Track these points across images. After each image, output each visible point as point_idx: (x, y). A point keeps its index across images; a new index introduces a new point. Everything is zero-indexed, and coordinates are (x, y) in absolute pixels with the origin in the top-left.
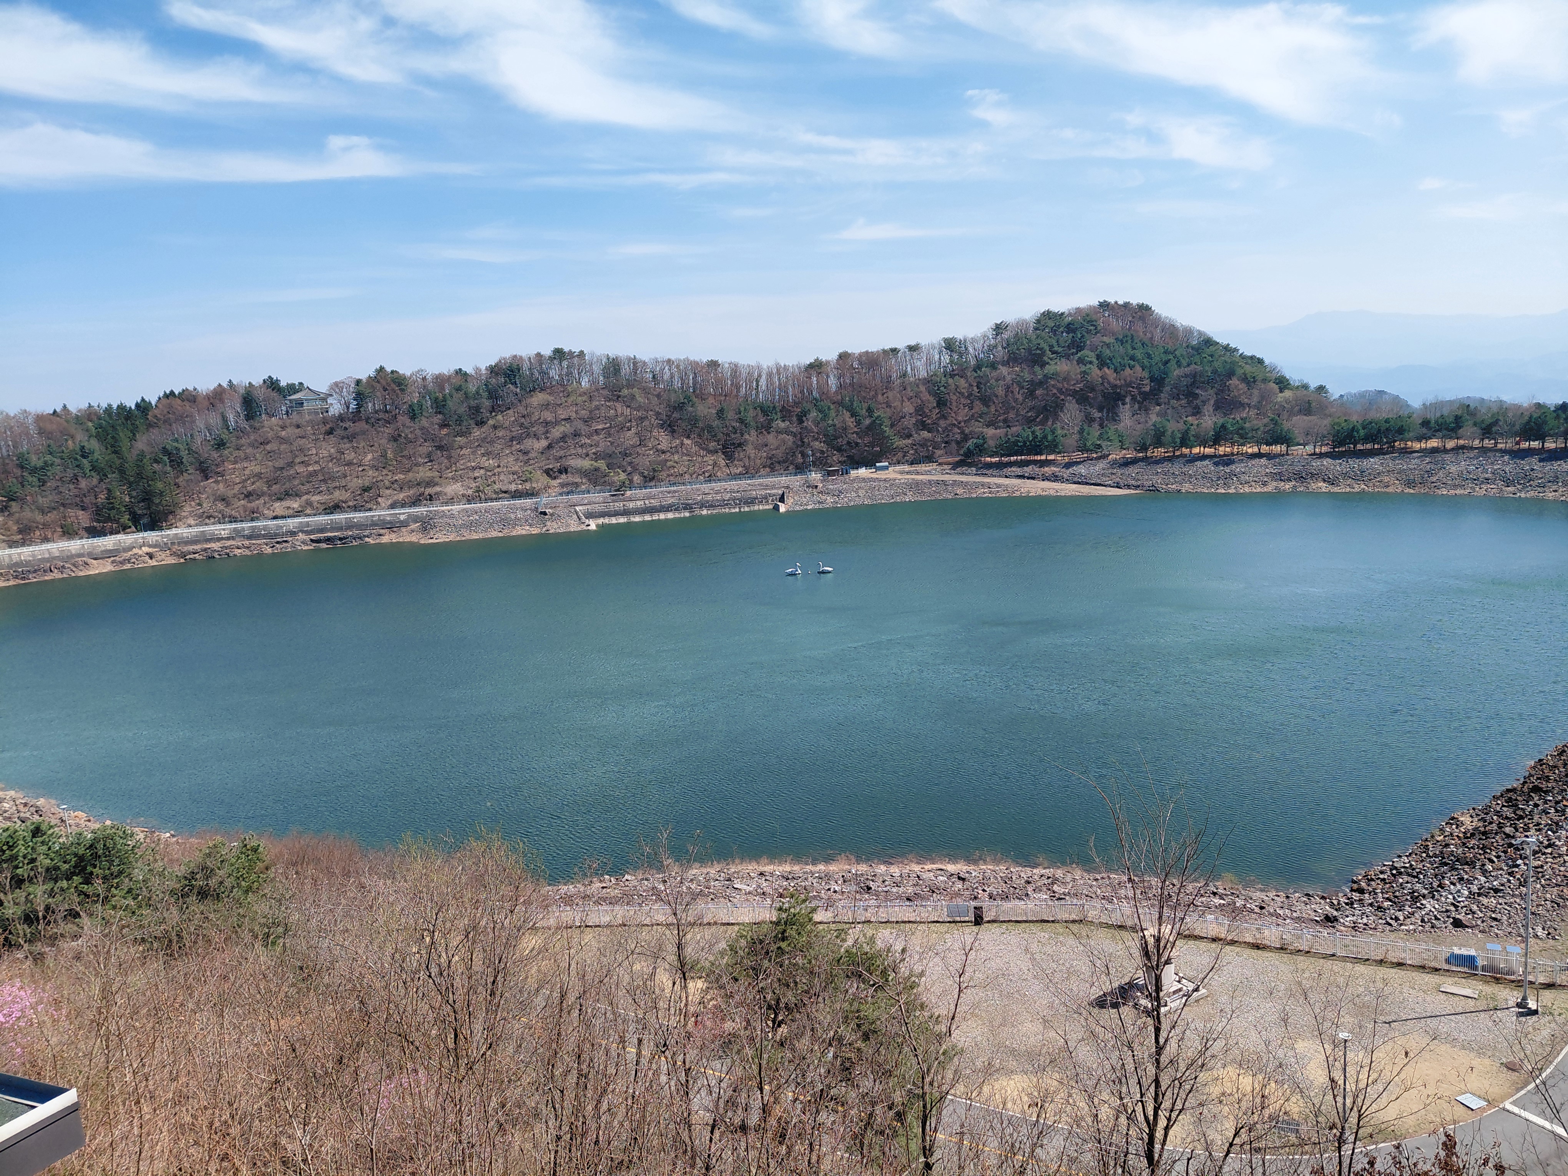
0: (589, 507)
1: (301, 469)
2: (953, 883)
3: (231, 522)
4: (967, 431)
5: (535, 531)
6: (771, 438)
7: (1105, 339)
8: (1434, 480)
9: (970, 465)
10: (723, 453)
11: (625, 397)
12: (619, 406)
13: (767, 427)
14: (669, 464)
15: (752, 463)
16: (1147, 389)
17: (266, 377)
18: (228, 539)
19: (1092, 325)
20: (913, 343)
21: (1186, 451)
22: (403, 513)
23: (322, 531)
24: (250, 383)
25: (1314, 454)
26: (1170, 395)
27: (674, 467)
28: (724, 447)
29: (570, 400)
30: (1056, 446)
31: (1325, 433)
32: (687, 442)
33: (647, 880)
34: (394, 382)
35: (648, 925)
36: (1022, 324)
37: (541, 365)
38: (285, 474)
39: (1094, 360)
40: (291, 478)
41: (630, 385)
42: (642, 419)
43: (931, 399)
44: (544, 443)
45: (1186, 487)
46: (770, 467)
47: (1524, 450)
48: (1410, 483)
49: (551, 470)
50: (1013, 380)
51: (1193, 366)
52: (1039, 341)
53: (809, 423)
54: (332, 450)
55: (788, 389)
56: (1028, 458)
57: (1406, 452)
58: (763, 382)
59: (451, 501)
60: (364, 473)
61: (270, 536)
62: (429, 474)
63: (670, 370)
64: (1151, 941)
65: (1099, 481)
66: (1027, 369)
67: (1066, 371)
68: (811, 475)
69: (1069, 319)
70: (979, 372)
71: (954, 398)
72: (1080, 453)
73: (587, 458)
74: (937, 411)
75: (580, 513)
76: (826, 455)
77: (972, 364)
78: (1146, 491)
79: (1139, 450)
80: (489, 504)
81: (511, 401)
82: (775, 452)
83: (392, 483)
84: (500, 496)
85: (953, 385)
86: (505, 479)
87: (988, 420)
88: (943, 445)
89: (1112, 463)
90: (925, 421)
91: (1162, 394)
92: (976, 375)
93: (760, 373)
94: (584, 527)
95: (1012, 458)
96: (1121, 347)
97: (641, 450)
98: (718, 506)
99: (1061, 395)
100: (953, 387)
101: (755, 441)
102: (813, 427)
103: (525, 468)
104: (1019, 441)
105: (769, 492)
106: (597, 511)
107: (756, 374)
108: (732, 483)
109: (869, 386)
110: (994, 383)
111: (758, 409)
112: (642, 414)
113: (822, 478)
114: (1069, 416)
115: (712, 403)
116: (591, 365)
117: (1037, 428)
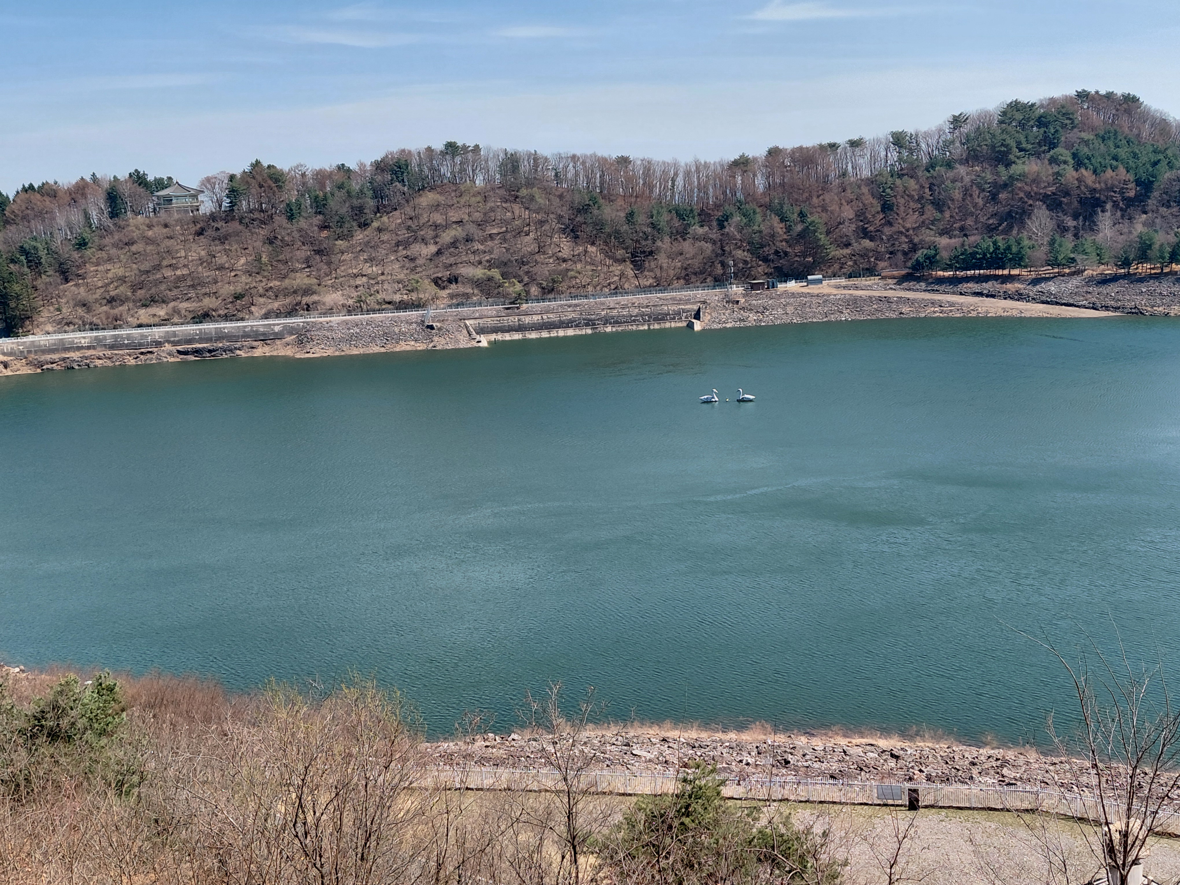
0: (480, 321)
1: (168, 273)
2: (885, 760)
3: (92, 330)
4: (916, 240)
5: (421, 347)
6: (687, 246)
7: (1084, 135)
9: (918, 280)
10: (632, 262)
11: (523, 198)
12: (517, 208)
13: (682, 234)
14: (571, 274)
16: (1132, 194)
17: (133, 171)
18: (89, 348)
19: (1067, 119)
20: (855, 137)
21: (1176, 267)
22: (278, 324)
23: (189, 341)
24: (115, 177)
26: (1159, 201)
27: (576, 277)
28: (633, 255)
29: (463, 201)
30: (1021, 259)
32: (591, 249)
33: (535, 740)
34: (271, 178)
35: (535, 791)
36: (984, 116)
37: (431, 160)
38: (151, 278)
39: (1070, 159)
40: (157, 283)
41: (529, 184)
42: (542, 223)
43: (875, 202)
44: (433, 249)
45: (1175, 310)
46: (684, 279)
49: (440, 279)
50: (972, 181)
52: (1004, 136)
53: (731, 229)
54: (203, 253)
55: (708, 189)
56: (988, 272)
58: (680, 181)
59: (330, 311)
60: (237, 279)
61: (134, 346)
62: (307, 281)
63: (574, 167)
64: (1116, 837)
65: (1071, 301)
66: (990, 169)
67: (1035, 172)
68: (731, 288)
69: (1042, 111)
70: (932, 171)
71: (902, 201)
72: (1050, 268)
73: (479, 266)
74: (882, 216)
75: (470, 328)
76: (749, 266)
77: (924, 162)
78: (1128, 313)
79: (1120, 265)
80: (372, 315)
81: (398, 201)
82: (690, 261)
83: (267, 291)
84: (384, 307)
85: (901, 186)
86: (389, 288)
87: (941, 227)
88: (887, 256)
89: (1087, 280)
90: (867, 228)
91: (1149, 201)
92: (928, 175)
93: (677, 172)
94: (474, 344)
95: (968, 272)
96: (1102, 145)
97: (540, 258)
98: (625, 322)
99: (1029, 199)
100: (901, 189)
101: (669, 248)
102: (736, 233)
103: (412, 277)
104: (977, 253)
105: (683, 307)
106: (489, 326)
107: (672, 172)
108: (640, 296)
109: (801, 187)
110: (950, 185)
111: (674, 212)
112: (542, 217)
113: (744, 292)
114: (1037, 224)
115: (621, 206)
116: (487, 161)
117: (1000, 238)
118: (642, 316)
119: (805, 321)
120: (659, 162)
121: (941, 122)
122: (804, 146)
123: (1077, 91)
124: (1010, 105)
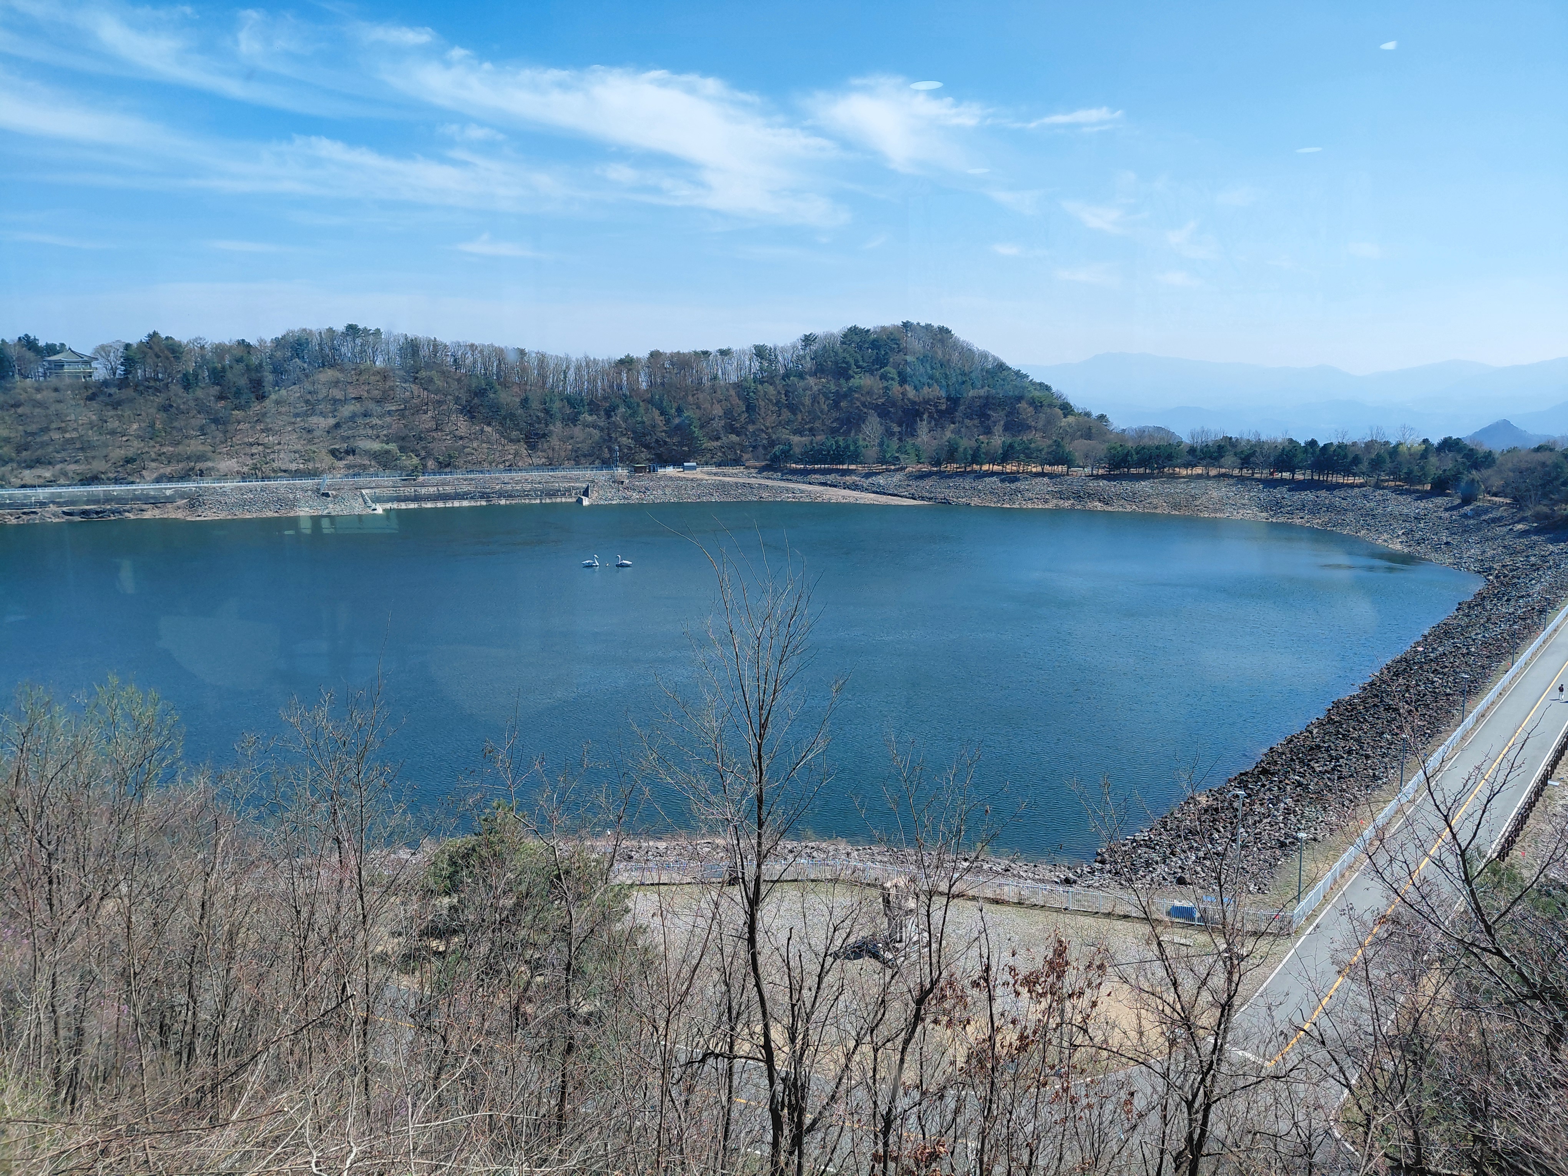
0: (377, 491)
1: (56, 436)
4: (774, 437)
5: (315, 513)
6: (577, 431)
7: (908, 358)
8: (1198, 503)
9: (775, 470)
10: (526, 443)
11: (422, 380)
12: (416, 389)
13: (573, 420)
14: (467, 450)
15: (556, 455)
17: (22, 335)
19: (895, 344)
20: (724, 347)
21: (976, 467)
22: (169, 488)
23: (76, 503)
25: (1092, 475)
26: (964, 414)
27: (473, 454)
28: (527, 437)
29: (362, 378)
30: (857, 456)
31: (1103, 456)
32: (488, 429)
34: (168, 349)
36: (829, 336)
37: (332, 340)
38: (38, 440)
39: (896, 377)
40: (43, 445)
41: (429, 367)
42: (439, 403)
43: (741, 403)
44: (332, 421)
45: (975, 501)
46: (574, 460)
47: (1277, 480)
48: (1176, 506)
49: (338, 450)
50: (819, 391)
51: (987, 389)
52: (846, 355)
53: (617, 419)
54: (94, 417)
55: (597, 383)
56: (831, 467)
57: (1174, 478)
58: (571, 374)
59: (224, 477)
60: (128, 443)
61: (17, 506)
62: (201, 448)
63: (473, 355)
65: (896, 492)
66: (833, 381)
67: (869, 386)
68: (617, 470)
70: (787, 380)
71: (762, 403)
72: (879, 464)
73: (377, 440)
74: (746, 415)
75: (366, 496)
76: (633, 451)
77: (781, 372)
78: (939, 503)
79: (934, 464)
80: (267, 483)
81: (297, 376)
82: (580, 445)
83: (160, 455)
84: (279, 475)
85: (763, 391)
86: (286, 457)
87: (795, 427)
88: (751, 449)
89: (908, 475)
90: (734, 425)
91: (957, 413)
92: (784, 383)
93: (569, 365)
94: (369, 511)
95: (816, 466)
96: (921, 366)
97: (437, 435)
98: (518, 496)
99: (864, 408)
100: (762, 394)
101: (560, 432)
102: (621, 423)
103: (309, 447)
104: (823, 450)
105: (573, 485)
106: (385, 495)
107: (565, 365)
108: (533, 474)
109: (679, 386)
110: (802, 392)
111: (566, 401)
112: (441, 398)
113: (628, 474)
114: (870, 428)
115: (516, 392)
116: (387, 344)
117: (841, 438)
118: (535, 491)
119: (681, 501)
120: (552, 356)
121: (795, 340)
122: (682, 352)
123: (903, 322)
124: (850, 330)
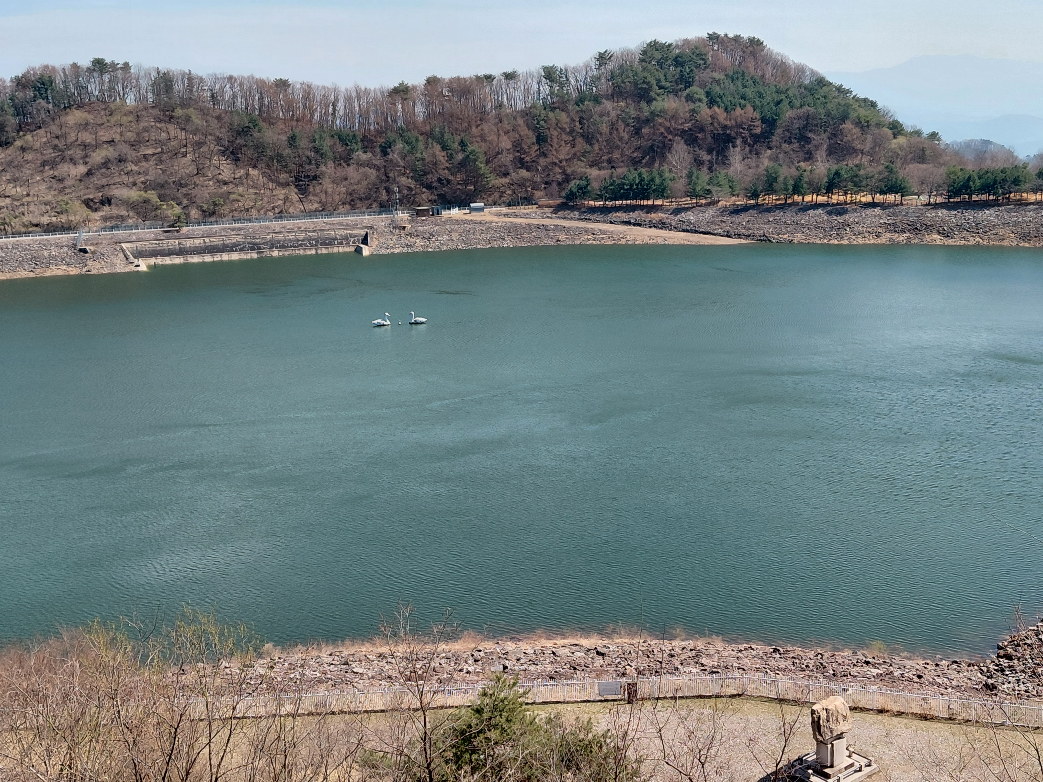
0: (138, 244)
4: (569, 171)
5: (73, 271)
6: (351, 171)
7: (716, 75)
9: (572, 209)
10: (296, 186)
11: (178, 118)
12: (173, 129)
13: (346, 159)
14: (232, 197)
15: (329, 200)
19: (701, 59)
20: (509, 70)
21: (798, 198)
25: (929, 204)
26: (782, 138)
27: (239, 201)
28: (298, 179)
29: (113, 120)
30: (664, 190)
31: (941, 182)
32: (253, 172)
36: (627, 54)
39: (704, 97)
41: (184, 104)
42: (199, 144)
43: (530, 133)
44: (82, 169)
45: (798, 238)
46: (350, 204)
48: (1024, 236)
49: (92, 200)
50: (618, 116)
51: (806, 108)
52: (646, 74)
53: (394, 156)
55: (369, 115)
56: (635, 202)
57: (1021, 204)
58: (341, 107)
63: (231, 88)
65: (708, 230)
66: (633, 105)
67: (673, 109)
68: (397, 214)
69: (677, 51)
70: (581, 105)
71: (555, 133)
72: (689, 199)
73: (134, 188)
74: (536, 147)
75: (127, 251)
76: (414, 192)
77: (574, 96)
78: (757, 240)
79: (750, 197)
80: (17, 239)
81: (42, 118)
82: (355, 187)
84: (30, 229)
85: (554, 119)
86: (36, 210)
87: (591, 159)
88: (543, 186)
89: (721, 210)
90: (523, 159)
91: (773, 137)
92: (578, 109)
93: (337, 97)
94: (132, 268)
95: (617, 202)
96: (732, 84)
97: (199, 180)
98: (291, 247)
99: (669, 134)
100: (554, 121)
101: (333, 173)
102: (399, 160)
103: (60, 198)
104: (624, 184)
105: (350, 232)
106: (148, 249)
107: (333, 97)
108: (306, 220)
109: (461, 117)
110: (598, 119)
111: (336, 137)
112: (200, 139)
113: (409, 218)
114: (677, 158)
115: (282, 129)
116: (138, 80)
117: (643, 170)
118: (309, 241)
119: (470, 247)
120: (318, 87)
121: (588, 59)
122: (462, 77)
123: (708, 34)
124: (649, 45)
